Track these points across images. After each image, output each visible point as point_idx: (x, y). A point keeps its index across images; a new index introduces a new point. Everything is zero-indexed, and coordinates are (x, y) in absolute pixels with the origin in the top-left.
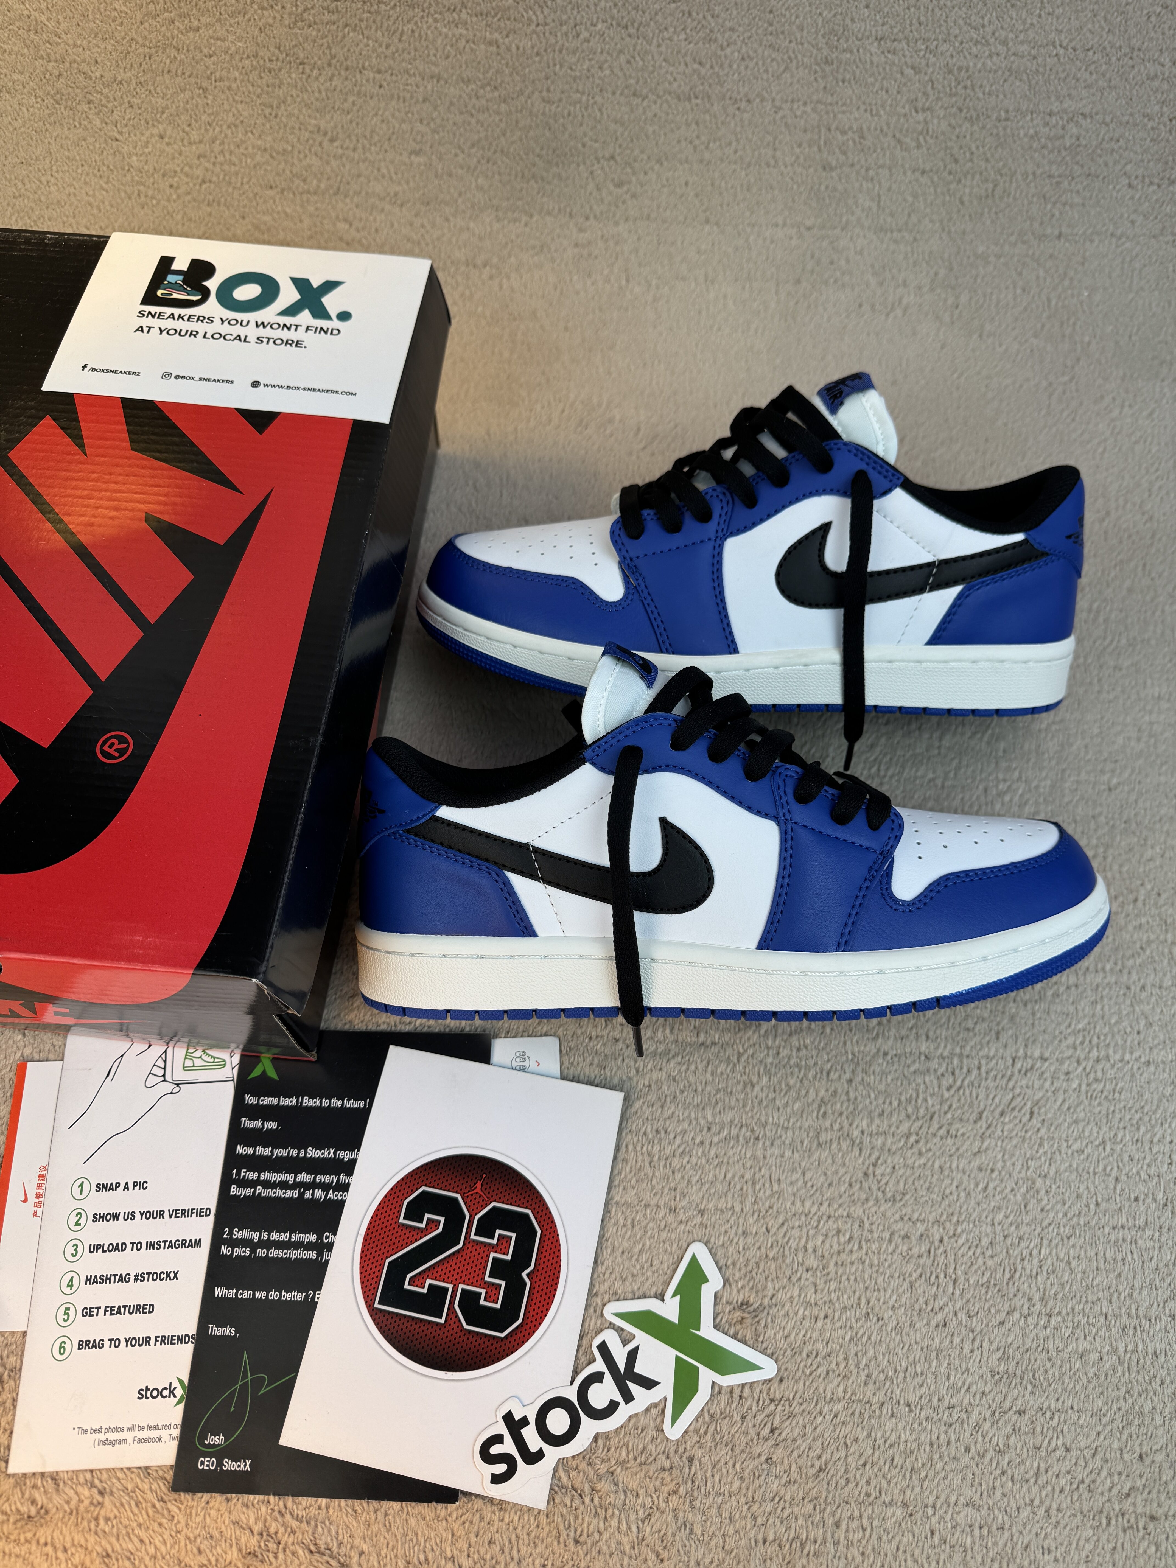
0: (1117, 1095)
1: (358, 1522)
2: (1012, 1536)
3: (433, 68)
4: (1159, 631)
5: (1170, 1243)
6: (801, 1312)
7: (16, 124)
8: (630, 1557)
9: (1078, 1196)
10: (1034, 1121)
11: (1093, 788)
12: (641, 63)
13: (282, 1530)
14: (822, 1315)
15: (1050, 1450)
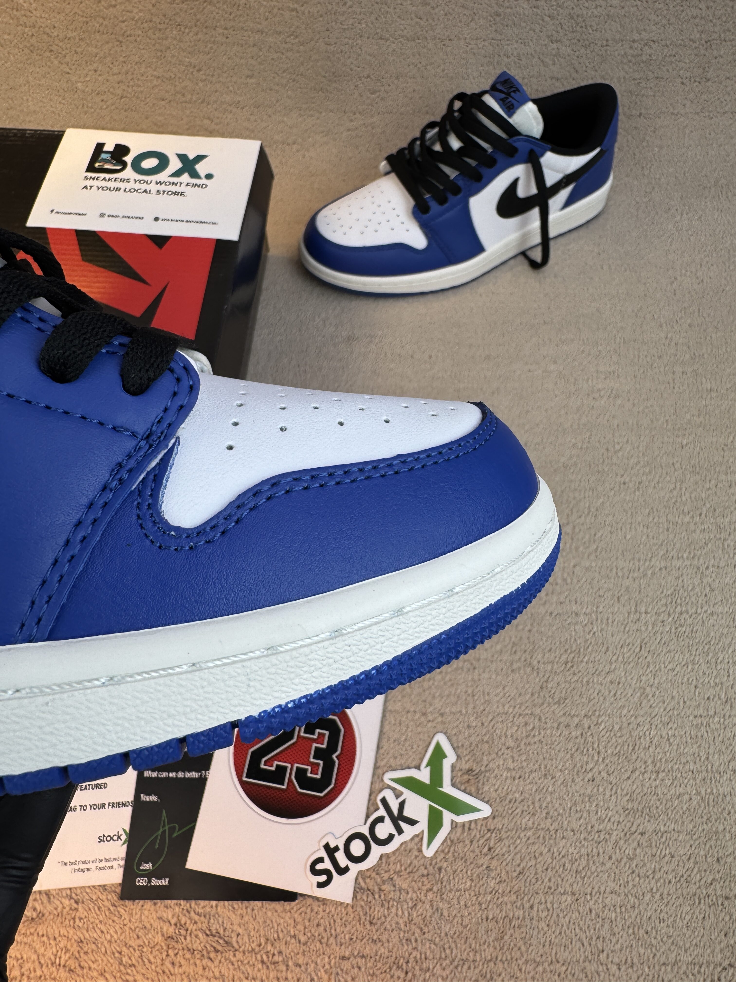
0: (694, 635)
1: (236, 915)
2: (640, 911)
3: (259, 26)
4: (709, 350)
5: (731, 725)
6: (504, 775)
7: (6, 65)
8: (404, 932)
9: (673, 698)
10: (643, 652)
11: (672, 446)
12: (384, 19)
13: (188, 922)
14: (518, 776)
15: (661, 857)
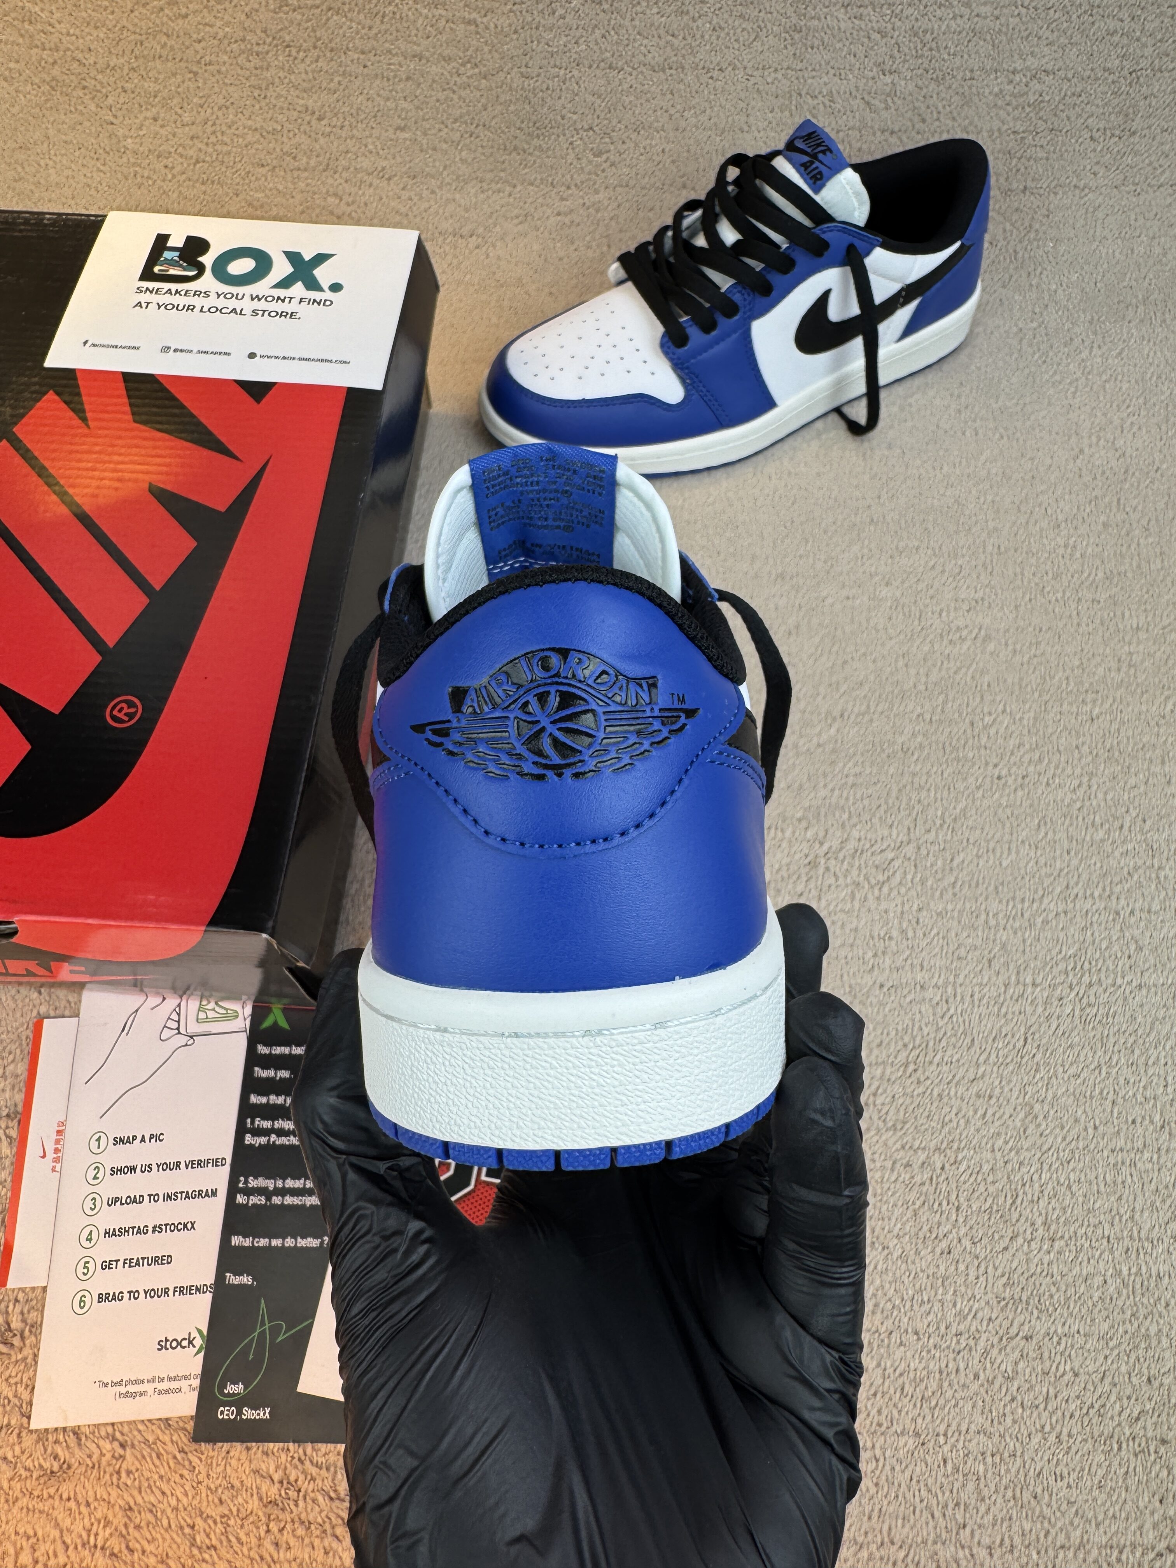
2: (1024, 1463)
3: (415, 48)
5: (1169, 1164)
7: (15, 110)
10: (1028, 1047)
12: (616, 37)
13: (301, 1477)
15: (1058, 1375)
